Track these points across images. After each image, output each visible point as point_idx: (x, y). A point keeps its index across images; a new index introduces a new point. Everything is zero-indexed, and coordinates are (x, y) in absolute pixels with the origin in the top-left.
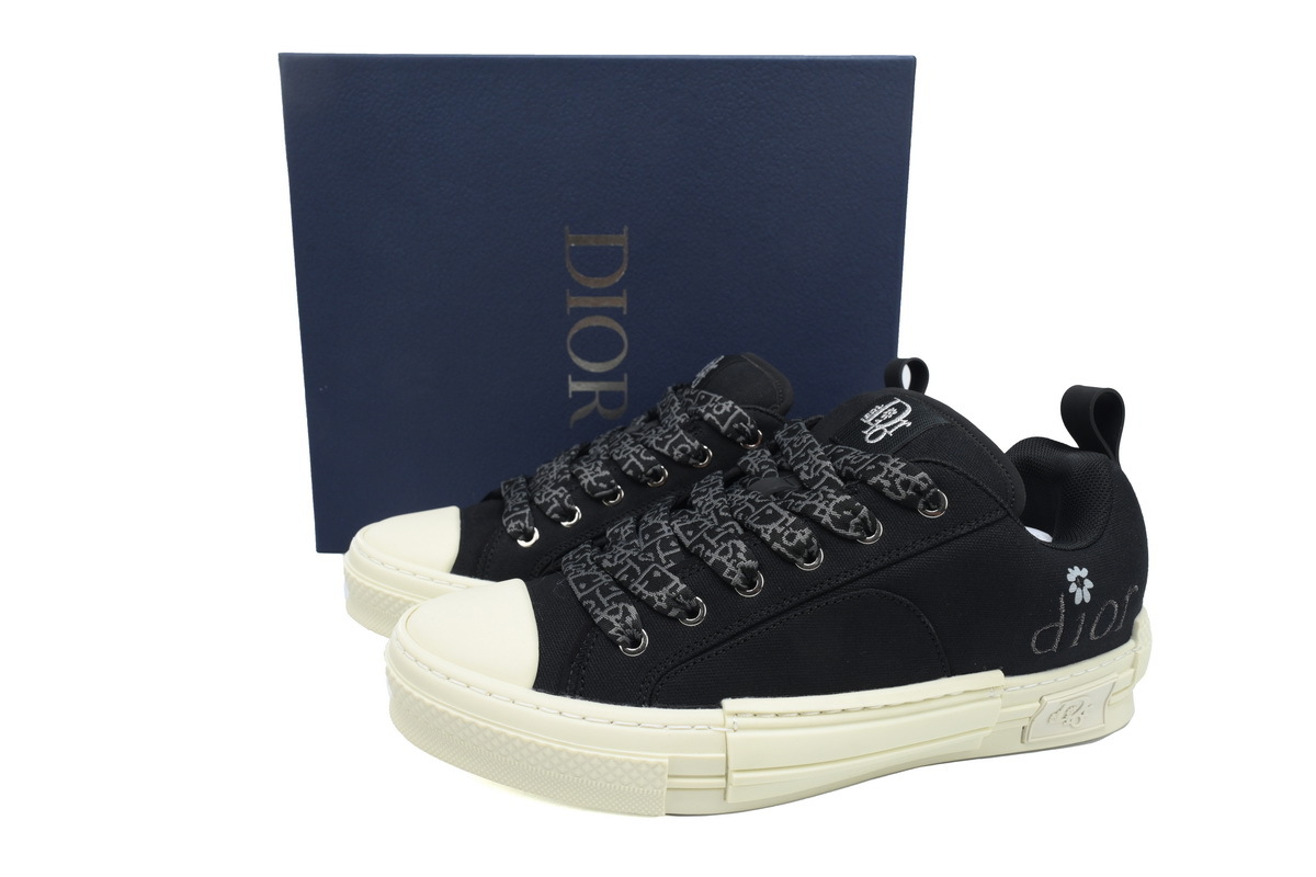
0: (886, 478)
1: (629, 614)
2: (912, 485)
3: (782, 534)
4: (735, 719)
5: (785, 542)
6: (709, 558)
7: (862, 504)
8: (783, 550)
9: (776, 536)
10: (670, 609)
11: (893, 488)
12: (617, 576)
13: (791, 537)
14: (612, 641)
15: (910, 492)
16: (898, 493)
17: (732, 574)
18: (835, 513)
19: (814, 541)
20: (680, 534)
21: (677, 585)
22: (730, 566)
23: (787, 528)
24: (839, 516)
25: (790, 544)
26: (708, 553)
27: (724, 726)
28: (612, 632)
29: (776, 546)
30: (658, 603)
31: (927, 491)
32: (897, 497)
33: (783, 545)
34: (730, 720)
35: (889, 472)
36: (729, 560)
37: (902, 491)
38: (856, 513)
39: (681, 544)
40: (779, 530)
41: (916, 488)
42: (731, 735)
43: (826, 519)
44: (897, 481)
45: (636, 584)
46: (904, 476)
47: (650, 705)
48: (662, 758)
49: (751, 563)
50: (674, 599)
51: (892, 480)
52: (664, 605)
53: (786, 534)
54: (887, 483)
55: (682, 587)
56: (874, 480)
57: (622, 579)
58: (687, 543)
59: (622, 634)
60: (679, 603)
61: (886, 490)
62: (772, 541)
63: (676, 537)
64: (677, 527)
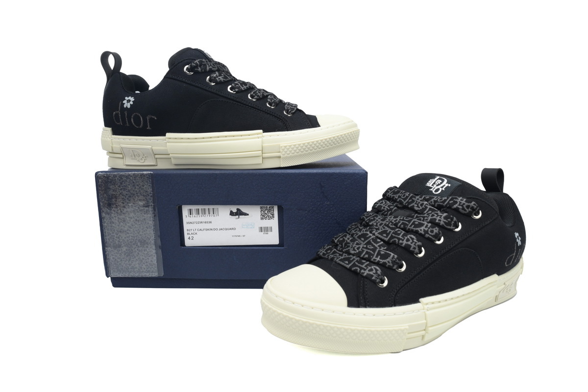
0: (459, 205)
1: (378, 270)
2: (471, 206)
3: (428, 231)
4: (428, 306)
5: (430, 233)
6: (402, 244)
7: (453, 216)
8: (430, 237)
9: (426, 232)
10: (393, 266)
11: (463, 209)
12: (362, 256)
13: (432, 231)
14: (374, 282)
15: (470, 210)
16: (465, 210)
17: (415, 248)
18: (445, 221)
19: (440, 232)
20: (380, 236)
21: (394, 256)
22: (413, 245)
23: (429, 228)
24: (447, 221)
25: (433, 234)
26: (401, 241)
27: (424, 309)
28: (373, 278)
29: (427, 235)
30: (388, 264)
31: (476, 209)
32: (466, 212)
33: (430, 235)
34: (426, 307)
35: (460, 203)
36: (412, 243)
37: (467, 210)
38: (452, 219)
39: (382, 240)
40: (426, 229)
41: (472, 208)
42: (427, 313)
43: (442, 223)
44: (465, 206)
45: (374, 258)
46: (467, 204)
47: (395, 306)
48: (405, 326)
49: (420, 243)
50: (395, 261)
51: (462, 206)
52: (391, 265)
53: (429, 230)
54: (460, 207)
55: (396, 256)
56: (455, 206)
57: (365, 257)
58: (386, 239)
59: (378, 278)
60: (397, 263)
61: (461, 210)
62: (425, 234)
63: (377, 237)
64: (376, 234)
